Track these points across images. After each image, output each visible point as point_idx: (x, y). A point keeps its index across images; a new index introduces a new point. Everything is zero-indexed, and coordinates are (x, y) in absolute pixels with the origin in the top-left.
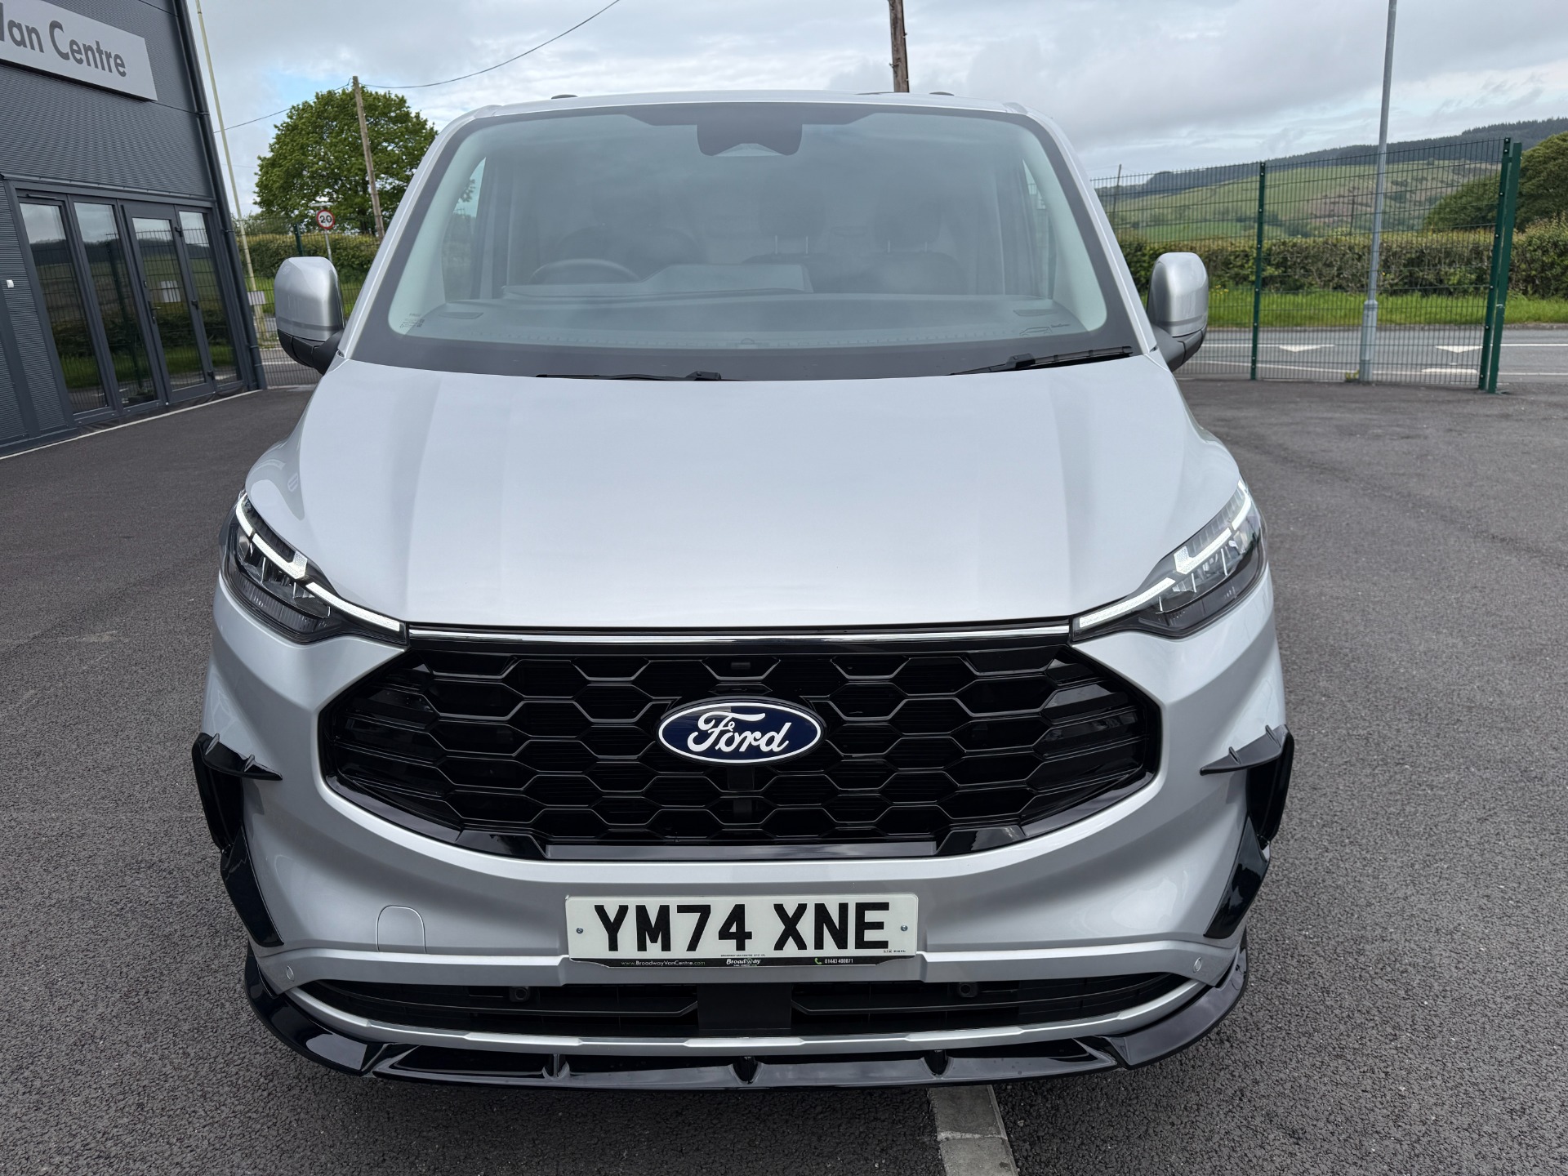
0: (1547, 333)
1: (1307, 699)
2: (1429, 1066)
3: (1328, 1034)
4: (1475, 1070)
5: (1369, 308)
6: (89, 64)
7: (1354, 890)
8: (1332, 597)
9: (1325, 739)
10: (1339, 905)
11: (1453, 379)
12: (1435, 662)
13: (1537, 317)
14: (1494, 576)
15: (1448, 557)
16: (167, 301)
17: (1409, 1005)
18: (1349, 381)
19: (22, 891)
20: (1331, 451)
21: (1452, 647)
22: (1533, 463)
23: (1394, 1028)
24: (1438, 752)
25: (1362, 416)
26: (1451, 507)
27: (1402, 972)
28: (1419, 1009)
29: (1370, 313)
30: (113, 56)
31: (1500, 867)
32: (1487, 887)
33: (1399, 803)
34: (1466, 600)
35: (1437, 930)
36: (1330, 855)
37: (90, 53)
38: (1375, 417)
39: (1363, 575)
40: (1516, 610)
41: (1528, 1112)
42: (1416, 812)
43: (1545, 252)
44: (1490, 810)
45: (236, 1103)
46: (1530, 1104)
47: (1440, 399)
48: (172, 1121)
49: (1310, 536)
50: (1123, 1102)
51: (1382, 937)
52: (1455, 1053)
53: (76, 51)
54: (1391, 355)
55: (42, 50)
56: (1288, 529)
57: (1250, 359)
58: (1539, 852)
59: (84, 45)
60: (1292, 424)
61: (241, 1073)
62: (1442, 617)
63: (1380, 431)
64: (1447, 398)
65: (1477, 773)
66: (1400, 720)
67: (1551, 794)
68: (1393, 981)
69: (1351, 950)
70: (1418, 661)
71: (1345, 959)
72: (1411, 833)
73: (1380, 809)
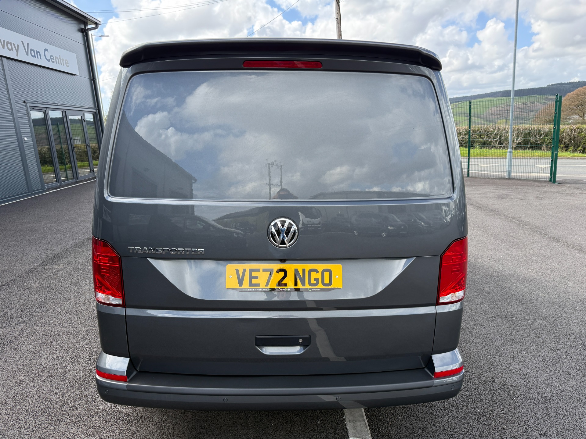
1: (481, 294)
2: (514, 419)
3: (481, 408)
4: (529, 421)
6: (56, 63)
7: (493, 360)
8: (491, 258)
9: (486, 308)
10: (487, 365)
11: (540, 178)
12: (526, 282)
14: (549, 251)
15: (534, 244)
17: (509, 399)
18: (504, 178)
19: (40, 354)
20: (494, 204)
22: (567, 210)
23: (503, 407)
24: (525, 313)
25: (507, 191)
26: (536, 226)
27: (507, 388)
28: (512, 400)
29: (510, 154)
30: (65, 60)
31: (543, 353)
32: (539, 360)
33: (510, 331)
34: (539, 260)
35: (520, 375)
36: (485, 348)
37: (57, 59)
38: (511, 192)
39: (503, 250)
40: (556, 264)
41: (546, 434)
42: (516, 334)
44: (541, 334)
45: (117, 424)
46: (547, 432)
47: (535, 185)
48: (96, 430)
49: (485, 236)
50: (411, 429)
51: (501, 376)
52: (523, 415)
53: (52, 59)
54: (519, 168)
55: (41, 59)
56: (477, 233)
57: (467, 169)
58: (557, 348)
59: (55, 57)
60: (481, 194)
61: (118, 415)
62: (530, 266)
63: (513, 197)
64: (538, 185)
65: (538, 321)
66: (513, 302)
67: (563, 329)
68: (504, 391)
69: (490, 381)
70: (520, 281)
71: (488, 384)
72: (514, 341)
73: (503, 333)
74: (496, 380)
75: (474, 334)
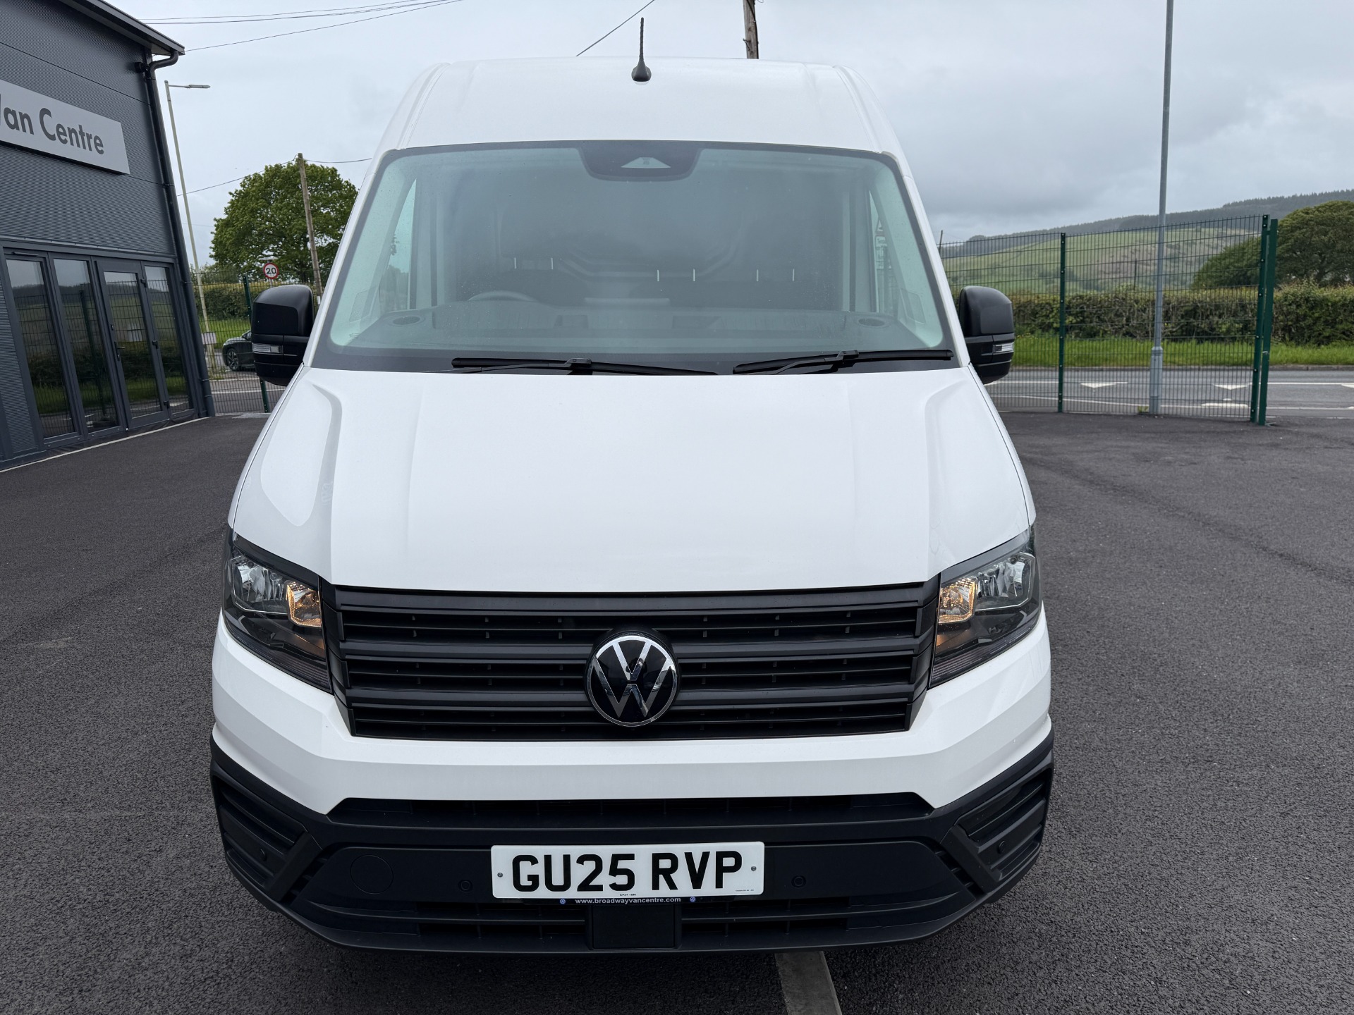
0: (1304, 373)
1: (1124, 701)
5: (1157, 353)
6: (72, 144)
7: (1177, 882)
8: (1139, 606)
9: (1142, 739)
10: (1164, 897)
11: (1229, 413)
12: (1233, 666)
13: (1295, 360)
14: (1276, 588)
15: (1236, 571)
16: (131, 340)
17: (1234, 994)
18: (1141, 414)
20: (1130, 476)
21: (1245, 653)
22: (1301, 487)
24: (1242, 749)
25: (1154, 445)
26: (1235, 526)
27: (1225, 962)
28: (1243, 998)
29: (1157, 357)
30: (93, 137)
31: (1303, 859)
32: (1295, 879)
33: (1211, 798)
34: (1255, 610)
35: (1253, 921)
36: (1154, 849)
37: (73, 135)
38: (1166, 445)
39: (1165, 587)
40: (1298, 619)
43: (1299, 306)
44: (1290, 805)
47: (1218, 430)
49: (1118, 551)
51: (1205, 928)
53: (61, 133)
54: (1176, 392)
55: (32, 132)
56: (1098, 545)
57: (1057, 394)
58: (1337, 844)
59: (69, 129)
60: (1095, 451)
62: (1235, 625)
63: (1170, 458)
64: (1226, 430)
65: (1277, 770)
66: (1205, 720)
67: (1342, 789)
68: (1218, 971)
69: (1178, 941)
70: (1217, 665)
71: (1174, 949)
72: (1224, 827)
73: (1194, 804)
74: (1194, 938)
75: (1120, 809)
